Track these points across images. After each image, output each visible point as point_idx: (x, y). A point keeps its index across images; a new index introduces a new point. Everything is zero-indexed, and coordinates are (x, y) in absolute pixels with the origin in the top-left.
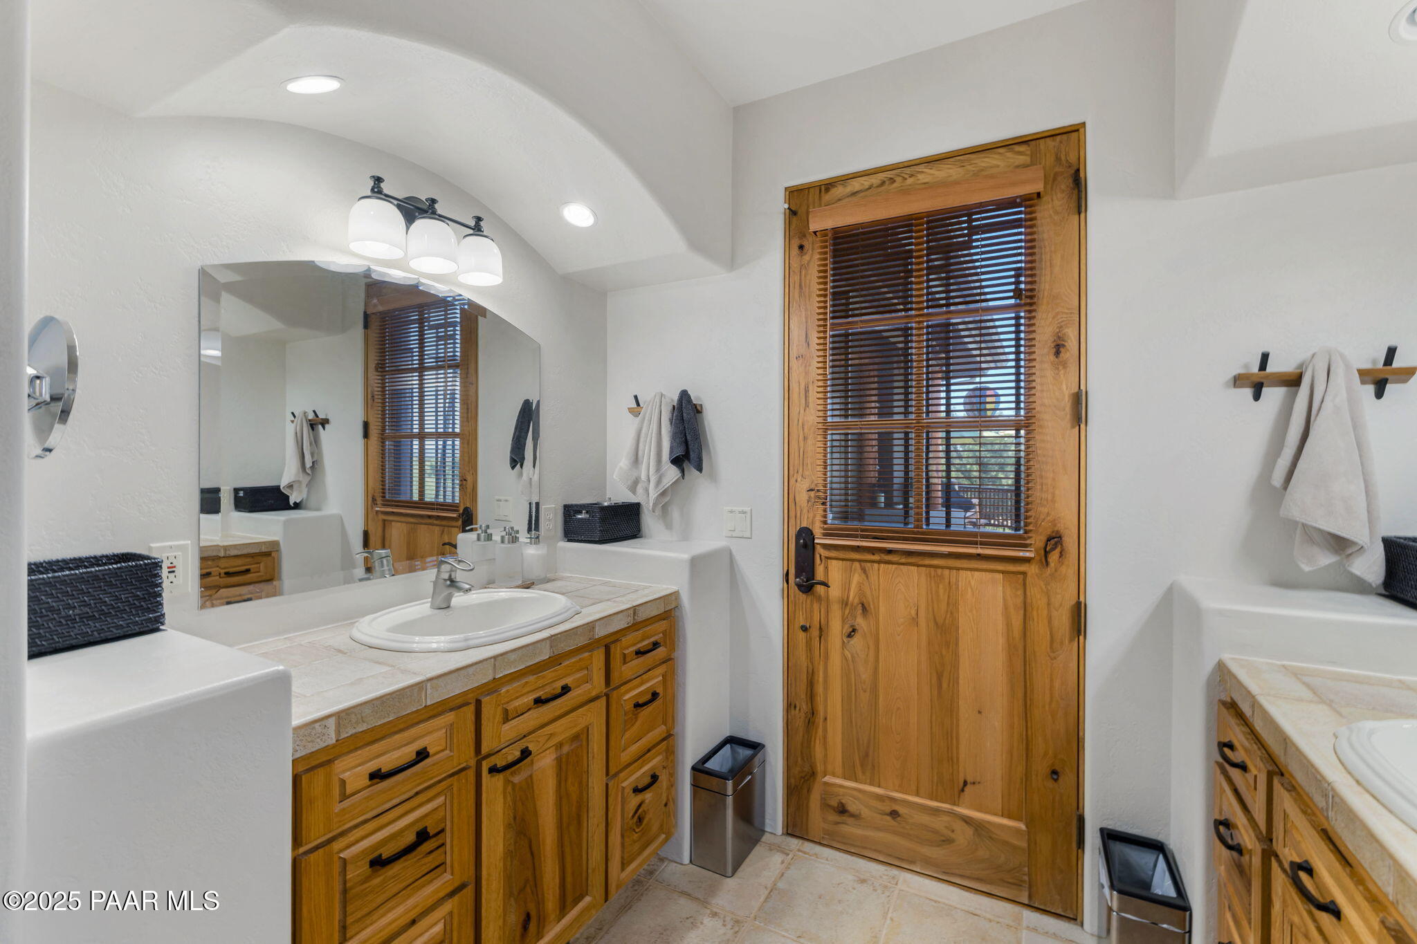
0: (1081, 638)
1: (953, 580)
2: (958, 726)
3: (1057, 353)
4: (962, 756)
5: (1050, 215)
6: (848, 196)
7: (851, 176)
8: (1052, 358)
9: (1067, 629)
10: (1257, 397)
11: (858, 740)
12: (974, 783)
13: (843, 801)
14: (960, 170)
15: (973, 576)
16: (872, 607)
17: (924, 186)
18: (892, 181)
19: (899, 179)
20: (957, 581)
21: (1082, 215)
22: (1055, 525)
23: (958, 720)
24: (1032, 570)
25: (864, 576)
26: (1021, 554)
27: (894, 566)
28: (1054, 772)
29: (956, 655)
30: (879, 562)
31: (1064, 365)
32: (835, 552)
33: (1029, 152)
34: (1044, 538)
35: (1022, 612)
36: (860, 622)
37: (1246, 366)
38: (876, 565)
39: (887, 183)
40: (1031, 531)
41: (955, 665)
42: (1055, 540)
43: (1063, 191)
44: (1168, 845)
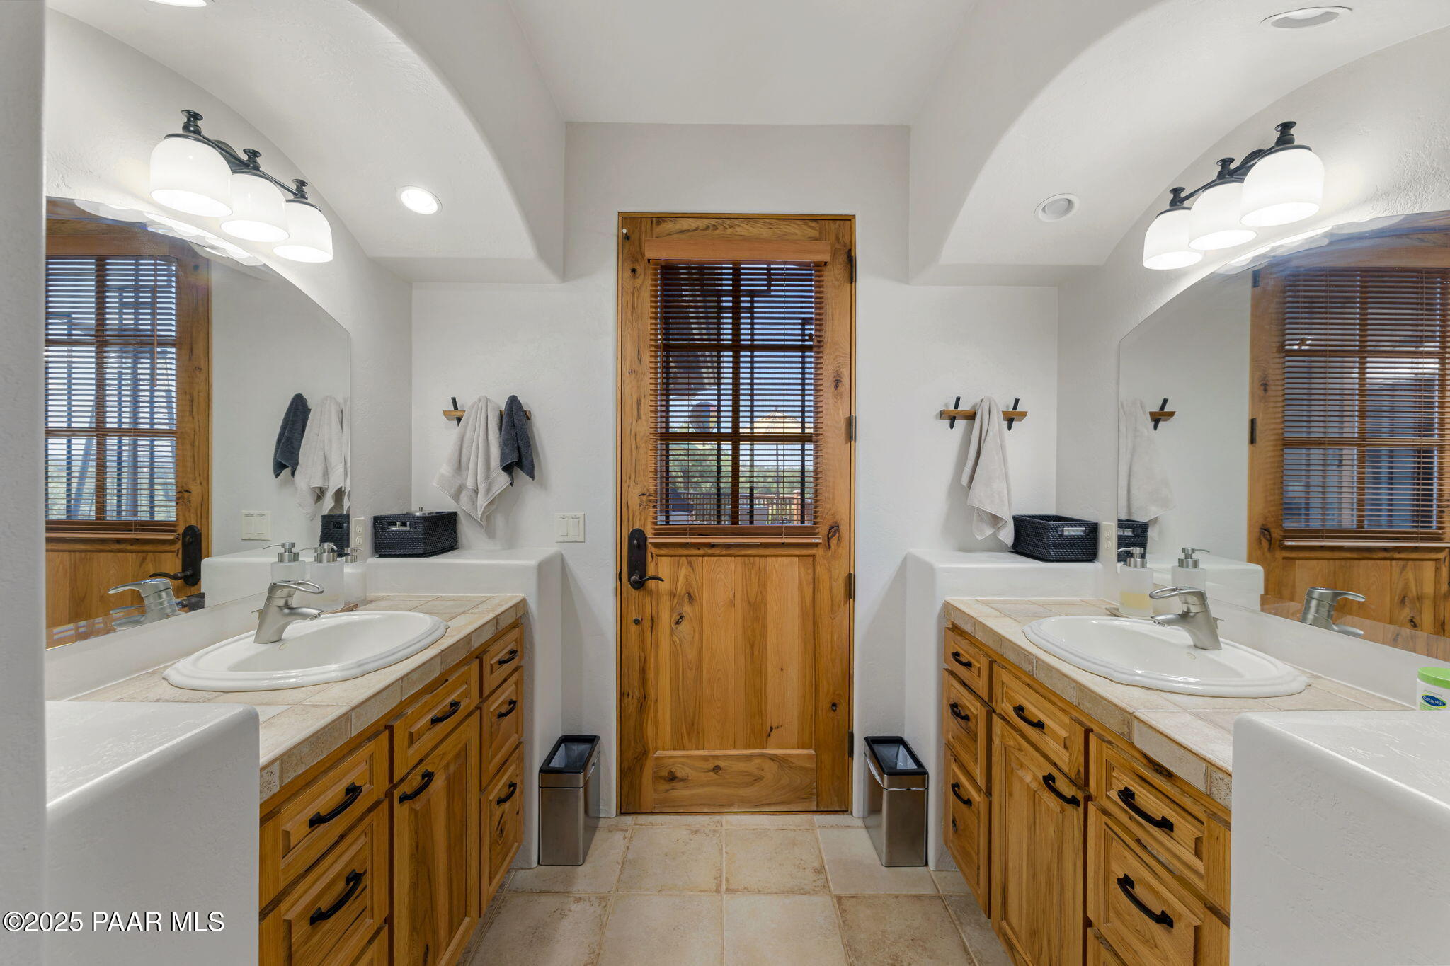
0: (851, 600)
1: (762, 566)
2: (765, 684)
3: (836, 387)
4: (769, 707)
5: (832, 281)
6: (677, 233)
7: (680, 215)
8: (833, 389)
9: (842, 595)
10: (952, 426)
11: (685, 713)
12: (778, 727)
13: (673, 770)
14: (768, 230)
15: (777, 561)
16: (697, 595)
17: (742, 238)
18: (715, 228)
19: (720, 228)
20: (765, 566)
21: (853, 284)
22: (835, 517)
23: (766, 679)
24: (819, 552)
25: (690, 569)
26: (813, 541)
27: (716, 558)
28: (834, 705)
29: (765, 627)
30: (703, 556)
31: (841, 395)
32: (664, 549)
33: (818, 228)
34: (827, 528)
35: (812, 586)
36: (687, 609)
37: (946, 405)
38: (700, 558)
39: (711, 228)
40: (818, 522)
41: (764, 635)
42: (834, 528)
43: (840, 264)
44: (906, 739)
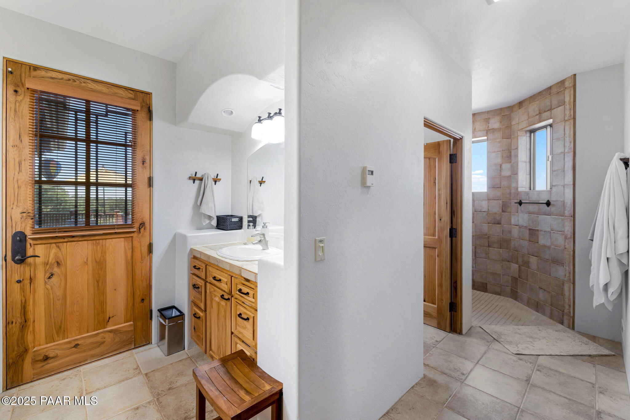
0: (151, 254)
1: (104, 244)
2: (106, 298)
3: (143, 164)
4: (108, 309)
5: (141, 118)
6: (49, 78)
7: (50, 69)
8: (142, 165)
9: (147, 252)
10: (194, 183)
11: (55, 323)
12: (113, 317)
13: (47, 354)
14: (107, 89)
15: (112, 241)
16: (63, 262)
17: (91, 89)
18: (74, 81)
19: (78, 82)
20: (106, 244)
21: (151, 122)
22: (143, 220)
23: (106, 296)
24: (135, 235)
25: (58, 250)
26: (132, 230)
27: (75, 243)
28: (143, 300)
29: (105, 272)
30: (67, 242)
31: (145, 168)
32: (40, 241)
33: (134, 94)
34: (139, 224)
35: (131, 250)
36: (56, 270)
37: (192, 175)
38: (65, 244)
39: (72, 80)
40: (134, 222)
41: (105, 276)
42: (142, 224)
43: (145, 112)
44: (176, 306)
